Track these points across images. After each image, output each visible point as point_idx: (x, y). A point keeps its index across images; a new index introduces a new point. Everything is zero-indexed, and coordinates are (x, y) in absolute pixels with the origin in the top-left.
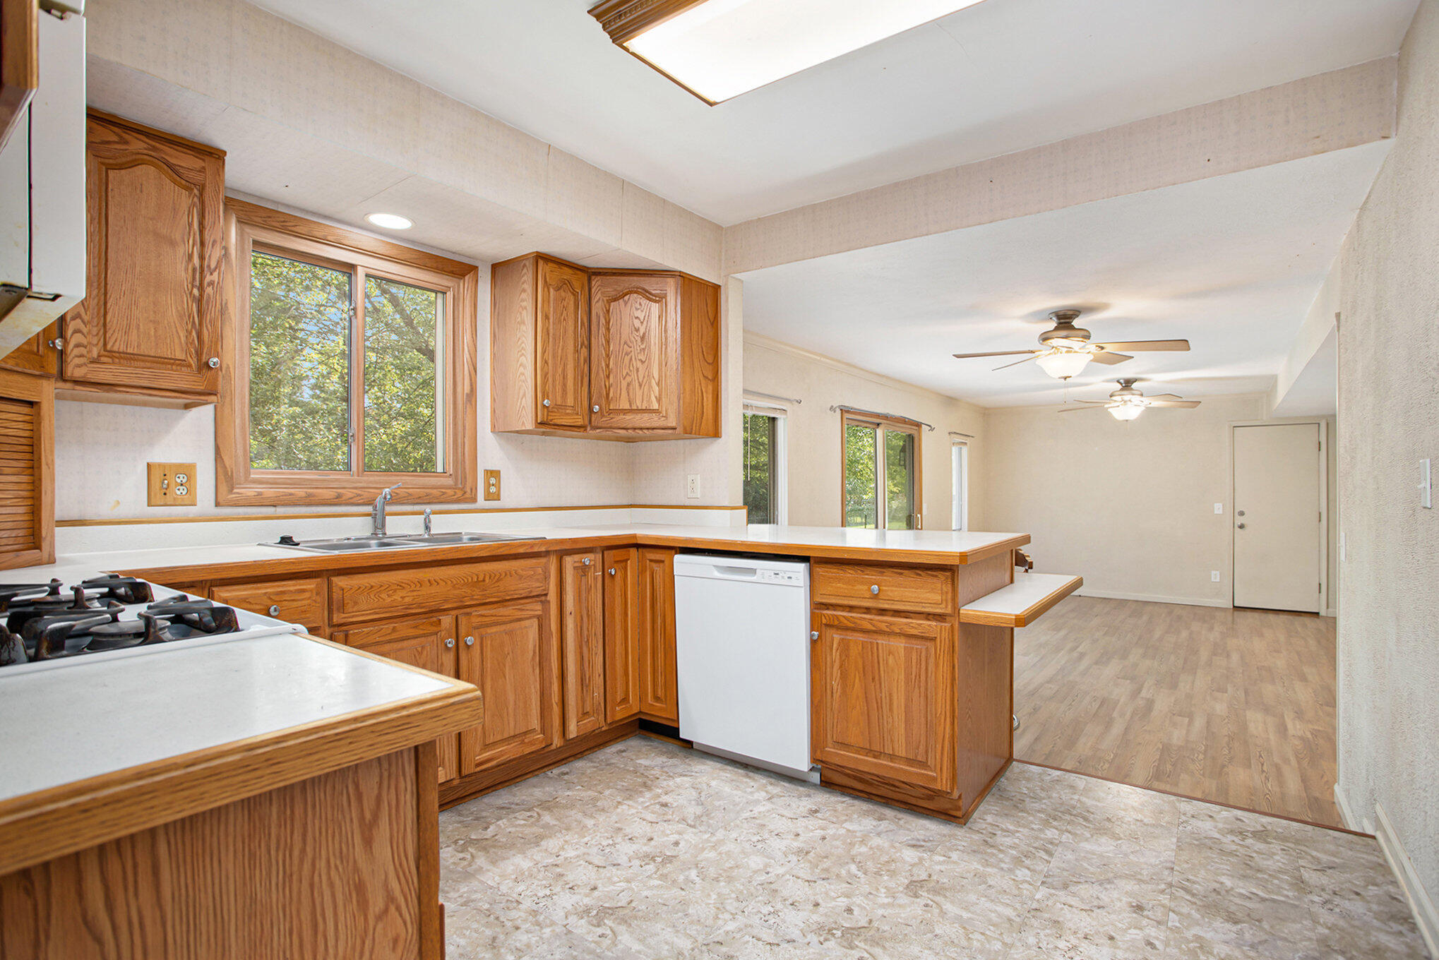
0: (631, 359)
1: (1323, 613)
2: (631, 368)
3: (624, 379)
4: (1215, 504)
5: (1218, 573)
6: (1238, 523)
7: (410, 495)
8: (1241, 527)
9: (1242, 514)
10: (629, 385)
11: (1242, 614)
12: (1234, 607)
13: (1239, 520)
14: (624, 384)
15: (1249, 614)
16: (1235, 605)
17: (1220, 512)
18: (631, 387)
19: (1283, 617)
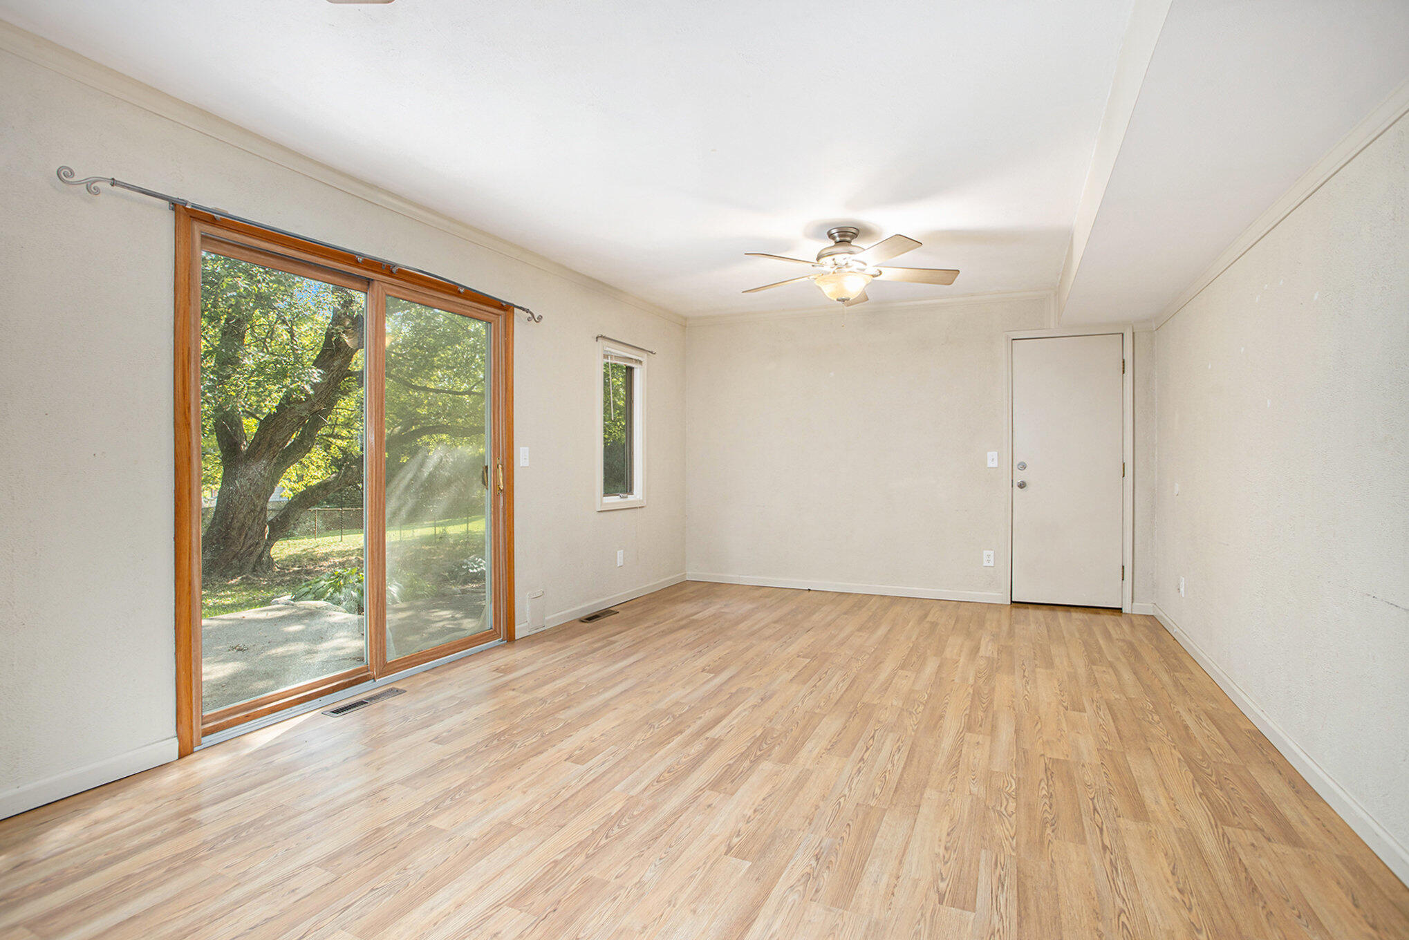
1: (1126, 610)
4: (989, 453)
5: (992, 553)
6: (1017, 480)
8: (1022, 485)
9: (1023, 466)
11: (1023, 612)
12: (1012, 602)
13: (1020, 476)
15: (1031, 612)
16: (1013, 600)
17: (995, 464)
19: (1076, 615)
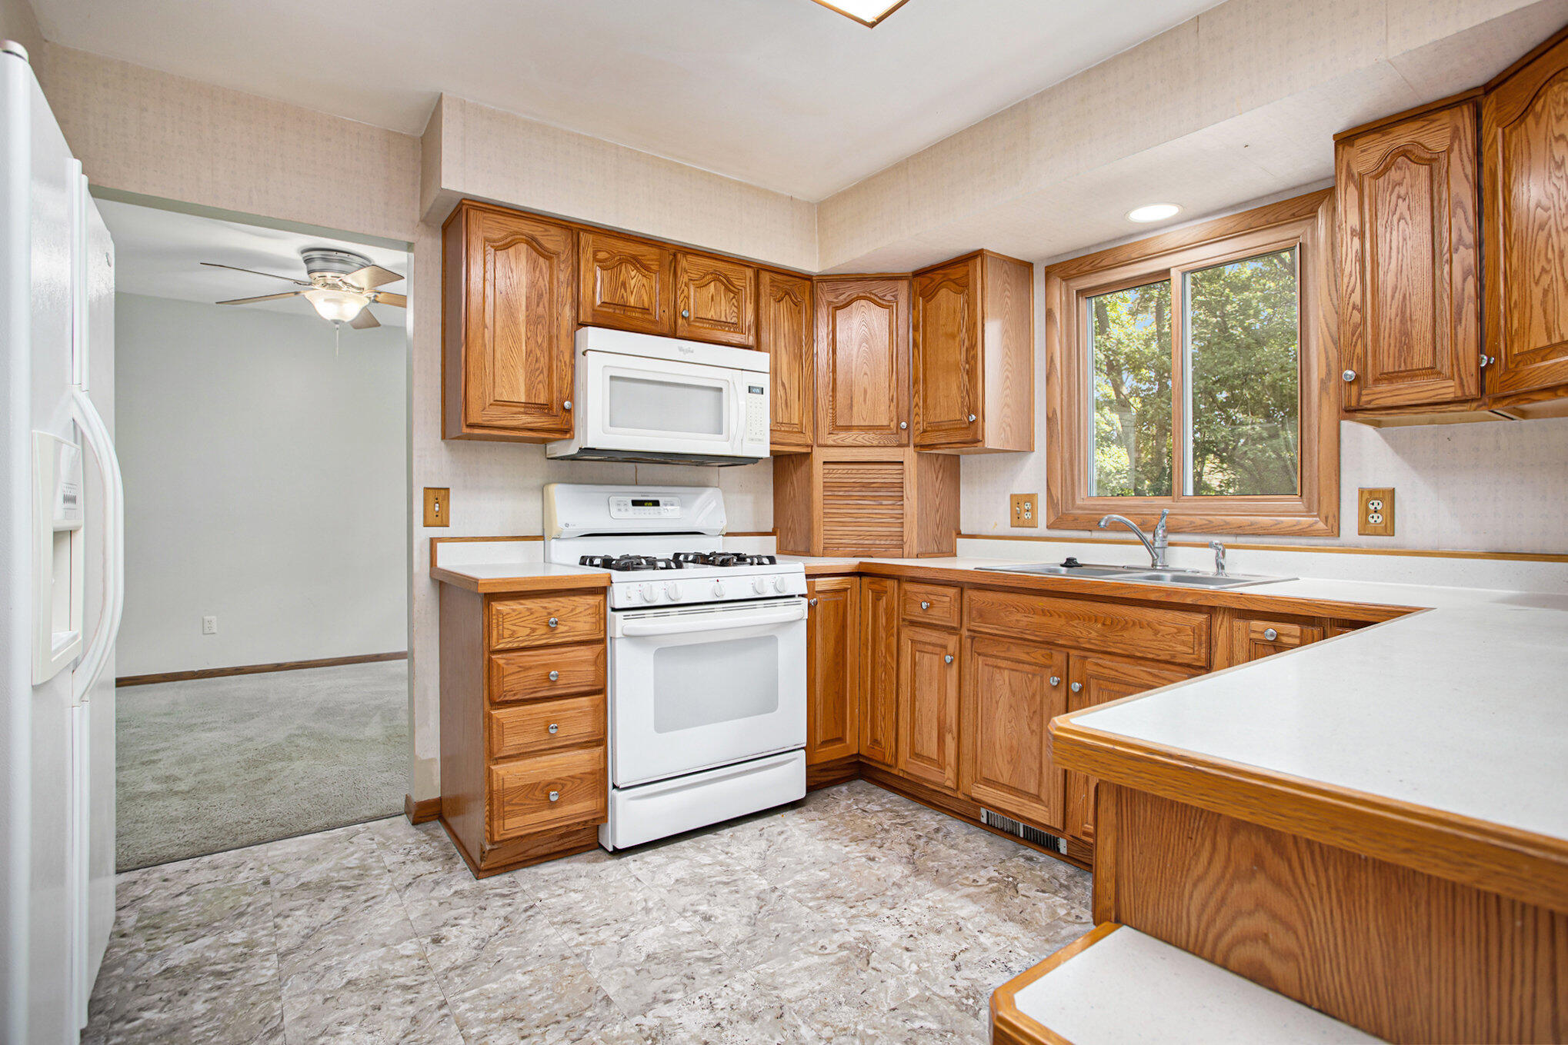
0: (1550, 235)
2: (1550, 255)
3: (1537, 283)
7: (1227, 523)
10: (1545, 292)
14: (1537, 292)
18: (1550, 295)
